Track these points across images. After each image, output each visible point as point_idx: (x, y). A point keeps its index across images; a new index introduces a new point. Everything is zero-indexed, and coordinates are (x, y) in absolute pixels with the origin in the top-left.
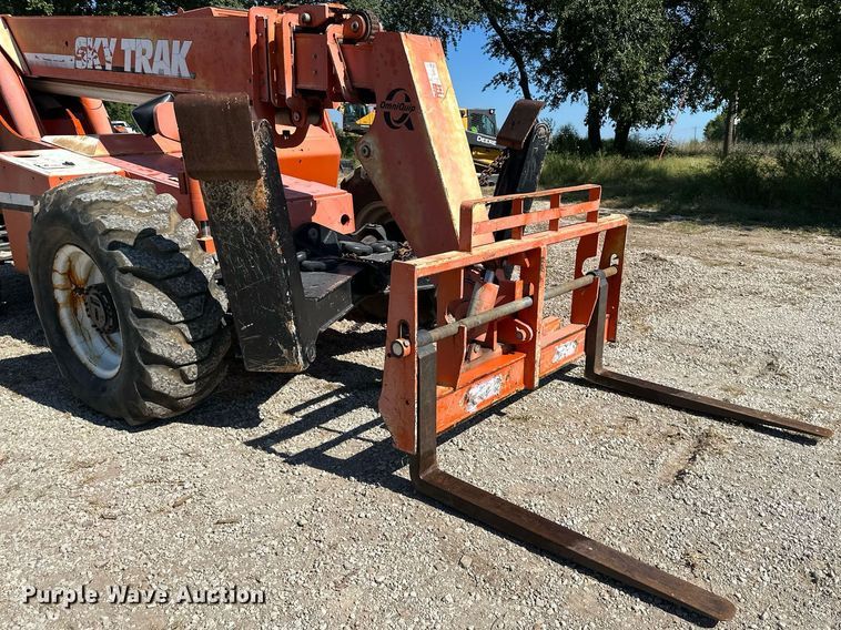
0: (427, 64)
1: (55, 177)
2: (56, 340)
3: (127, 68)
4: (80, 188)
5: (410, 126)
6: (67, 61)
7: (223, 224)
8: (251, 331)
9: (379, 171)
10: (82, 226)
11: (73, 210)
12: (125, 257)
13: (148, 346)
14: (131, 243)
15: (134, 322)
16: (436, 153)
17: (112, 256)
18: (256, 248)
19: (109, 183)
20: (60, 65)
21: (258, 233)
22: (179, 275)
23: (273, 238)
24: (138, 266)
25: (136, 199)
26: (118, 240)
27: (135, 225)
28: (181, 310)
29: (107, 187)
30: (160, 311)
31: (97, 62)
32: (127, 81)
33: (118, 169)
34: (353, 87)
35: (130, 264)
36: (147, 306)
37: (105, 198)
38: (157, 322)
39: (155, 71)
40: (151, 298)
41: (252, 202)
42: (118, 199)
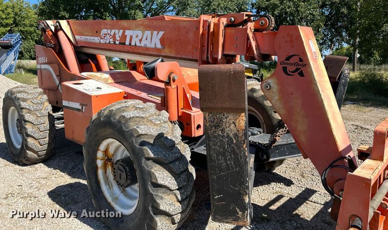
0: (310, 41)
1: (94, 96)
2: (94, 187)
3: (127, 43)
4: (122, 109)
5: (301, 74)
6: (96, 40)
7: (214, 137)
8: (220, 200)
9: (276, 98)
10: (124, 131)
11: (119, 122)
12: (150, 151)
13: (158, 205)
14: (152, 142)
15: (151, 189)
16: (320, 90)
17: (142, 150)
18: (234, 152)
19: (138, 106)
20: (92, 41)
21: (236, 143)
22: (176, 160)
23: (244, 146)
24: (156, 156)
25: (152, 115)
26: (145, 140)
27: (154, 132)
28: (177, 182)
29: (136, 108)
30: (166, 184)
31: (111, 40)
32: (126, 49)
33: (121, 91)
34: (260, 54)
35: (152, 155)
36: (160, 182)
37: (137, 115)
38: (164, 190)
39: (142, 45)
40: (163, 176)
41: (235, 126)
42: (144, 116)
